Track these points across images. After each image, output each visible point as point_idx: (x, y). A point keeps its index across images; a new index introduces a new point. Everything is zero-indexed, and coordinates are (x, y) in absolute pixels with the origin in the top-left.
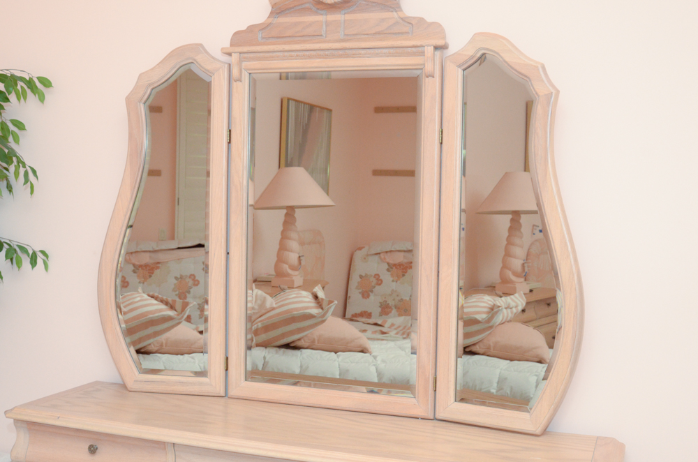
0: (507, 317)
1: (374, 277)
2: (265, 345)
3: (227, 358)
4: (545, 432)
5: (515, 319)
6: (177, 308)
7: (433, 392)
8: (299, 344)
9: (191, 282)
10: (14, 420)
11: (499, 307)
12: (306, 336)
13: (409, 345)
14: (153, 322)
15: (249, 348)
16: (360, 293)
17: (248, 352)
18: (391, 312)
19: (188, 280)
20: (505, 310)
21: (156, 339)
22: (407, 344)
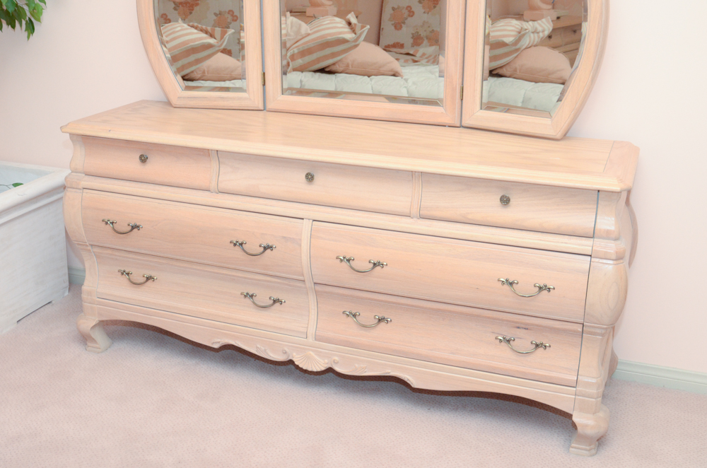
0: (534, 41)
1: (407, 9)
2: (301, 69)
3: (264, 73)
4: (565, 137)
5: (542, 43)
6: (216, 37)
7: (460, 101)
8: (333, 68)
9: (230, 18)
10: (70, 134)
11: (526, 30)
12: (340, 61)
13: (437, 70)
14: (194, 50)
15: (285, 73)
16: (392, 24)
17: (284, 76)
18: (422, 43)
19: (227, 15)
20: (532, 35)
21: (198, 66)
22: (435, 68)
